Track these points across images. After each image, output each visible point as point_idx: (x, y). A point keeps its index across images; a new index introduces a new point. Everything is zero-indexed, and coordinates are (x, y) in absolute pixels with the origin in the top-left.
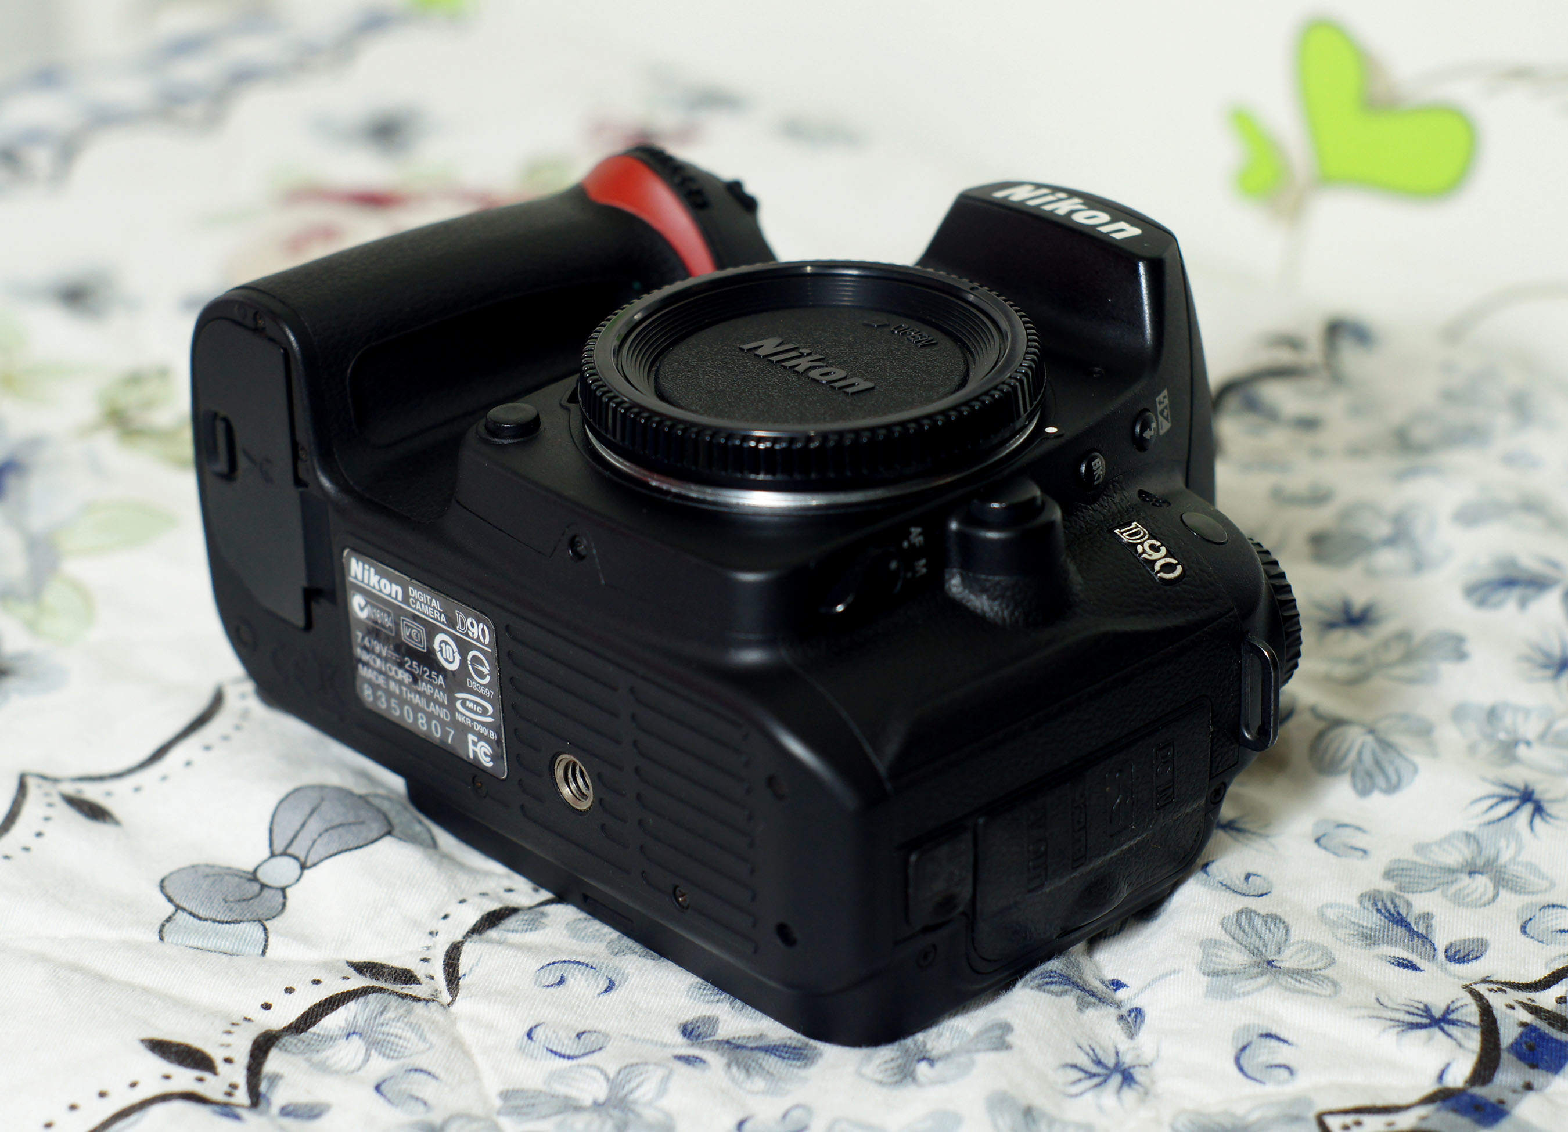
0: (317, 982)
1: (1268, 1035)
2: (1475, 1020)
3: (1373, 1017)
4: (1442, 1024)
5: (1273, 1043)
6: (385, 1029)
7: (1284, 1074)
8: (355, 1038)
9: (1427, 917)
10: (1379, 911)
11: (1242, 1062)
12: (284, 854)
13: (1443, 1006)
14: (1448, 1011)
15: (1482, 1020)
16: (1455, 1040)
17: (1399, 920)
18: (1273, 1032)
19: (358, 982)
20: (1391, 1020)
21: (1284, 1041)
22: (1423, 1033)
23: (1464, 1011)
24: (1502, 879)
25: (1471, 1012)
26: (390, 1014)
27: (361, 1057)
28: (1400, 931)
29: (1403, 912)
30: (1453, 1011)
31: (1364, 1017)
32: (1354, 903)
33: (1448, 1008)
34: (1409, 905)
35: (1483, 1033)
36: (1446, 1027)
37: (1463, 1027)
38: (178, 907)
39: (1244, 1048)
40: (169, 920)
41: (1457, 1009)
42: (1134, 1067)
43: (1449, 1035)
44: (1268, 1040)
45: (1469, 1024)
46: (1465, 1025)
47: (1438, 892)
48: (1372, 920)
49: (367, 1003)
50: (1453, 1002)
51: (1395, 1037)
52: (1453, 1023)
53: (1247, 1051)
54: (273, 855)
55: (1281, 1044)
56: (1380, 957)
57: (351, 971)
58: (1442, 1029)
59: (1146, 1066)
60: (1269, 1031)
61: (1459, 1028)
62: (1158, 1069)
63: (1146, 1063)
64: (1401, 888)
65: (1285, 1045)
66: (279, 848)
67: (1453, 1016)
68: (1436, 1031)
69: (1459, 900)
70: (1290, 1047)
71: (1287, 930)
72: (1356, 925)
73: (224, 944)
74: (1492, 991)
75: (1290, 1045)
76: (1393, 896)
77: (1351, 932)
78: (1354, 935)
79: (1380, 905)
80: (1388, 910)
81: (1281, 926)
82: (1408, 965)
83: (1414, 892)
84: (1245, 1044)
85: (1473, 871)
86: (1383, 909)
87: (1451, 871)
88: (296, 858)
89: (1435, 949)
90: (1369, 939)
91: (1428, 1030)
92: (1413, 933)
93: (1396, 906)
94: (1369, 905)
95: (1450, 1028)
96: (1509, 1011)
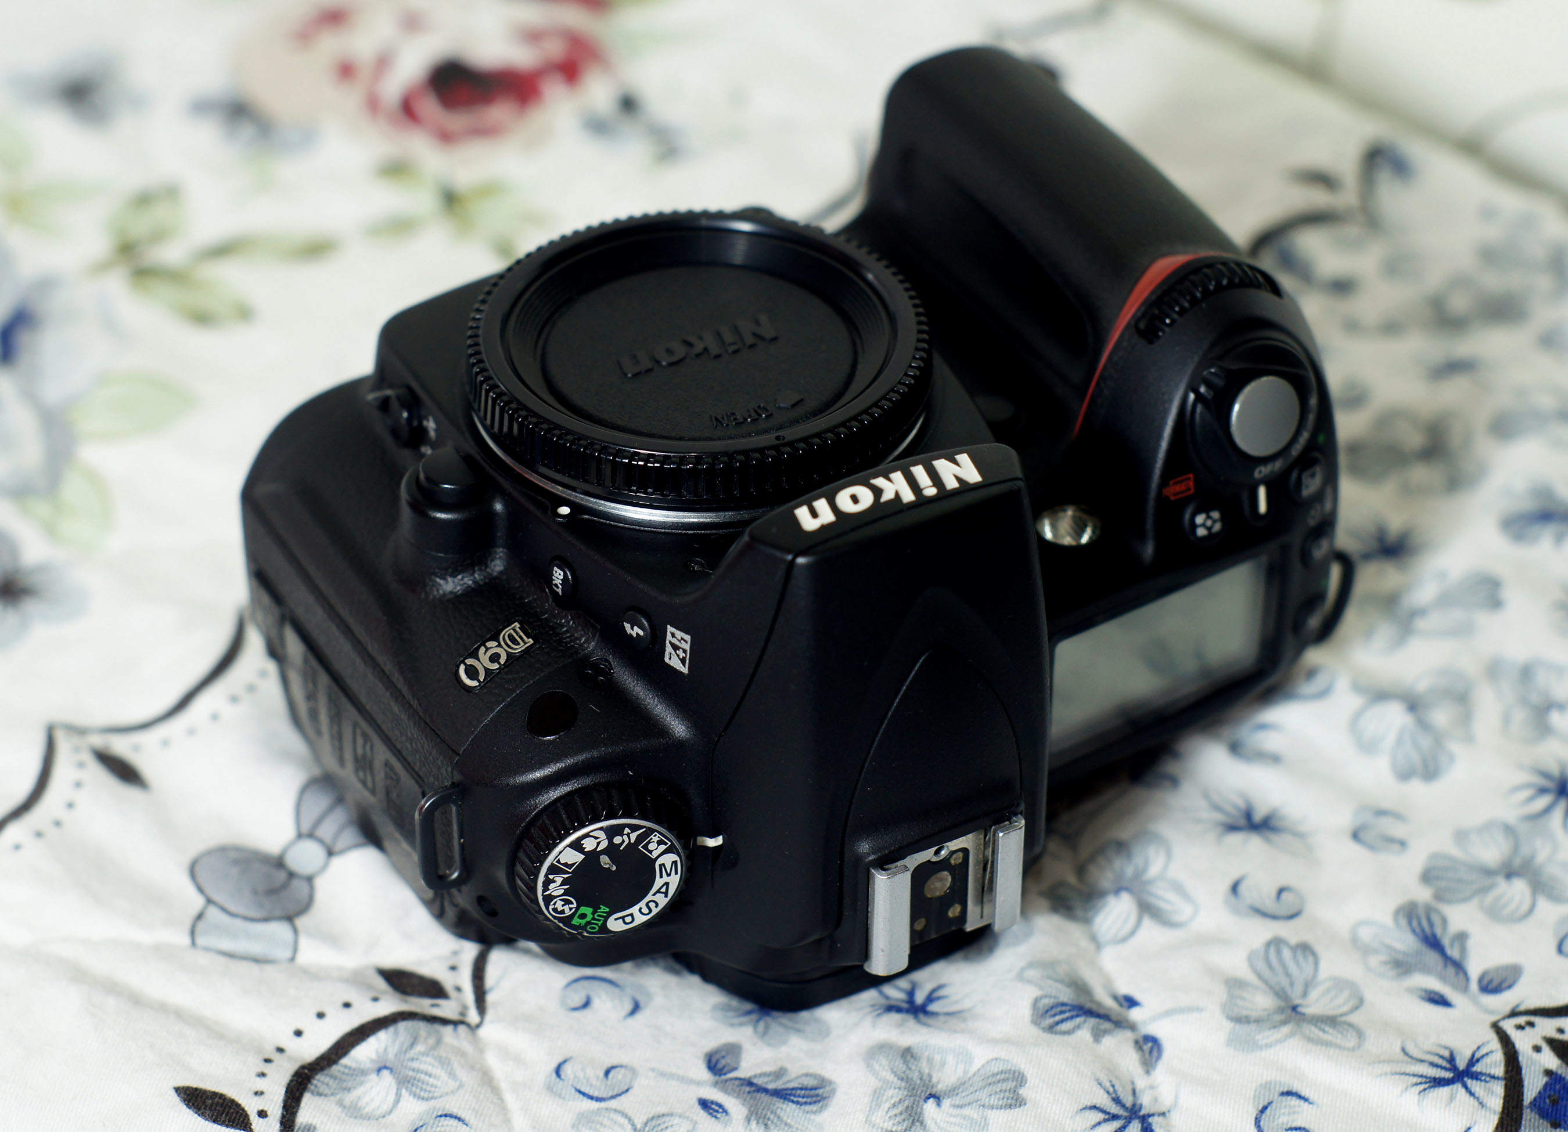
0: (347, 1005)
1: (1289, 1093)
2: (1500, 1071)
3: (1396, 1073)
4: (1466, 1079)
5: (1293, 1101)
6: (415, 1065)
8: (385, 1073)
9: (1462, 937)
10: (1414, 931)
11: (1262, 1123)
12: (312, 835)
13: (1468, 1054)
14: (1473, 1061)
15: (1506, 1072)
16: (1478, 1099)
17: (1433, 943)
18: (1294, 1091)
19: (390, 1004)
20: (1414, 1075)
21: (1306, 1099)
22: (1444, 1091)
23: (1488, 1060)
24: (1540, 885)
25: (1495, 1063)
26: (420, 1048)
27: (392, 1098)
28: (1432, 957)
29: (1438, 931)
30: (1478, 1060)
31: (1386, 1074)
32: (1388, 919)
33: (1473, 1056)
34: (1444, 921)
35: (1507, 1087)
36: (1469, 1082)
37: (1486, 1082)
38: (209, 901)
39: (1264, 1109)
40: (200, 916)
41: (1483, 1057)
42: (1153, 1115)
43: (1472, 1094)
44: (1289, 1098)
45: (1493, 1077)
46: (1488, 1079)
47: (1475, 902)
48: (1405, 942)
49: (396, 1033)
50: (1478, 1048)
51: (1417, 1097)
52: (1476, 1076)
53: (1268, 1111)
54: (300, 836)
55: (1302, 1102)
56: (1411, 990)
57: (381, 984)
58: (1465, 1085)
59: (1163, 1114)
60: (1290, 1089)
61: (1483, 1083)
62: (1175, 1118)
63: (1163, 1109)
64: (1439, 897)
65: (1305, 1105)
66: (306, 827)
67: (1477, 1068)
68: (1458, 1087)
69: (1494, 914)
70: (1311, 1106)
71: (1316, 964)
72: (1389, 948)
73: (255, 948)
74: (1520, 1027)
75: (1310, 1103)
76: (1429, 910)
77: (1383, 958)
78: (1385, 963)
79: (1415, 923)
80: (1423, 930)
81: (1311, 959)
82: (1440, 1000)
83: (1450, 902)
84: (1266, 1103)
85: (1510, 873)
86: (1418, 930)
87: (1488, 872)
88: (321, 841)
89: (1467, 979)
90: (1402, 966)
91: (1451, 1087)
92: (1447, 959)
93: (1431, 925)
94: (1403, 922)
95: (1473, 1084)
96: (1535, 1056)
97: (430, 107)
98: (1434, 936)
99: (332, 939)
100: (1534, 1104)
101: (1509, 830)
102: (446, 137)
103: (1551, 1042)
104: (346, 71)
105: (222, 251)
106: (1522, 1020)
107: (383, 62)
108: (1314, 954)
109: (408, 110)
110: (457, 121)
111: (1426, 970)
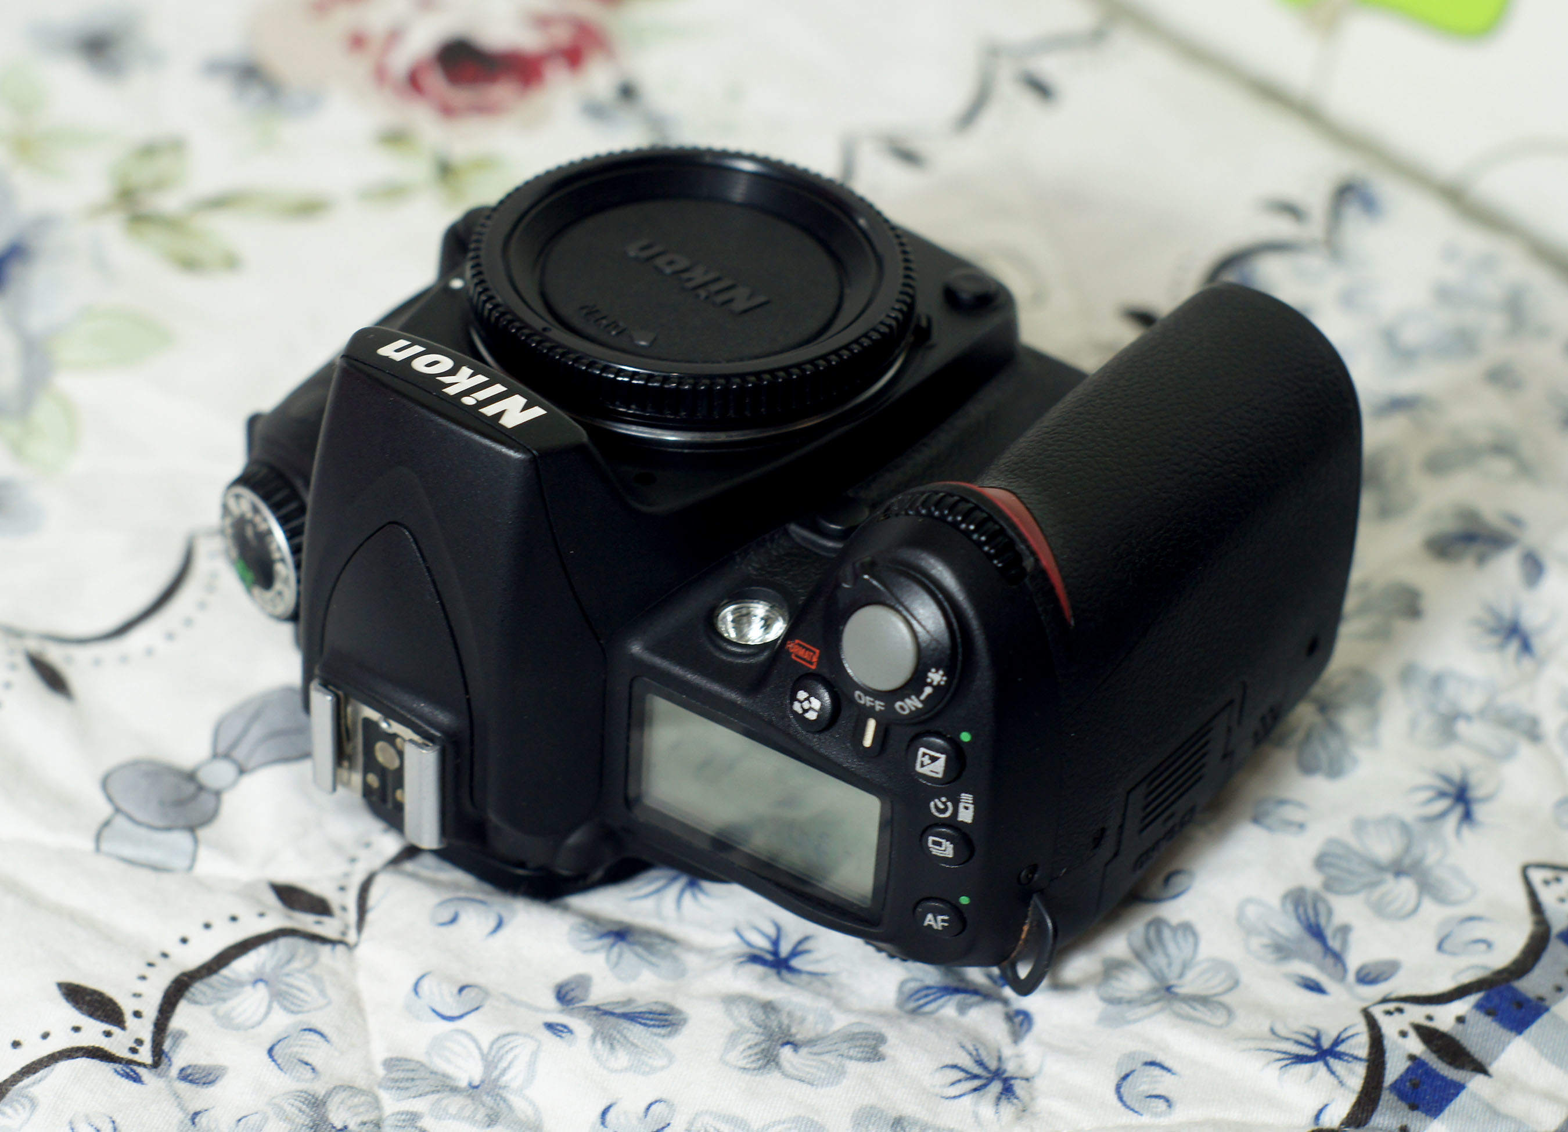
0: (234, 919)
1: (1152, 1064)
2: (1363, 1052)
3: (1260, 1049)
4: (1328, 1058)
5: (1156, 1071)
6: (289, 980)
7: (1161, 1105)
8: (261, 986)
9: (1345, 930)
10: (1298, 918)
11: (1122, 1090)
12: (227, 756)
13: (1334, 1034)
14: (1338, 1041)
15: (1370, 1054)
16: (1338, 1077)
17: (1316, 932)
18: (1158, 1061)
19: (277, 918)
20: (1278, 1052)
21: (1168, 1070)
22: (1305, 1068)
23: (1352, 1042)
24: (1428, 887)
25: (1360, 1045)
26: (296, 965)
27: (263, 1010)
28: (1313, 946)
29: (1323, 921)
30: (1343, 1041)
31: (1250, 1049)
32: (1275, 902)
33: (1339, 1036)
34: (1330, 912)
35: (1369, 1068)
36: (1332, 1061)
37: (1348, 1062)
38: (118, 810)
39: (1126, 1077)
40: (107, 824)
41: (1348, 1038)
42: (1016, 1078)
43: (1332, 1073)
44: (1153, 1068)
45: (1356, 1058)
46: (1350, 1059)
47: (1361, 896)
48: (1289, 927)
49: (276, 948)
50: (1345, 1030)
51: (1277, 1073)
52: (1339, 1056)
53: (1130, 1079)
54: (215, 756)
55: (1164, 1073)
56: (1287, 976)
57: (272, 899)
58: (1327, 1064)
59: (1027, 1079)
60: (1154, 1059)
61: (1345, 1063)
62: (1039, 1083)
63: (1027, 1075)
64: (1328, 886)
65: (1167, 1075)
66: (222, 748)
67: (1341, 1048)
68: (1319, 1065)
69: (1380, 910)
70: (1173, 1076)
71: (1196, 944)
72: (1273, 931)
73: (155, 856)
74: (1389, 1013)
75: (1173, 1074)
76: (1317, 898)
77: (1266, 940)
78: (1266, 946)
79: (1301, 910)
80: (1308, 919)
81: (1191, 940)
82: (1314, 987)
83: (1338, 893)
84: (1128, 1071)
85: (1398, 870)
86: (1303, 917)
87: (1379, 868)
88: (234, 762)
89: (1345, 970)
90: (1282, 951)
91: (1312, 1064)
92: (1328, 950)
93: (1317, 914)
94: (1290, 907)
95: (1335, 1063)
96: (1401, 1040)
97: (436, 81)
98: (1318, 926)
99: (231, 852)
100: (1395, 1087)
101: (1404, 828)
102: (448, 111)
103: (1421, 1030)
104: (357, 42)
105: (219, 203)
106: (1391, 1006)
107: (394, 36)
108: (1195, 935)
109: (414, 82)
110: (460, 96)
111: (1306, 958)
